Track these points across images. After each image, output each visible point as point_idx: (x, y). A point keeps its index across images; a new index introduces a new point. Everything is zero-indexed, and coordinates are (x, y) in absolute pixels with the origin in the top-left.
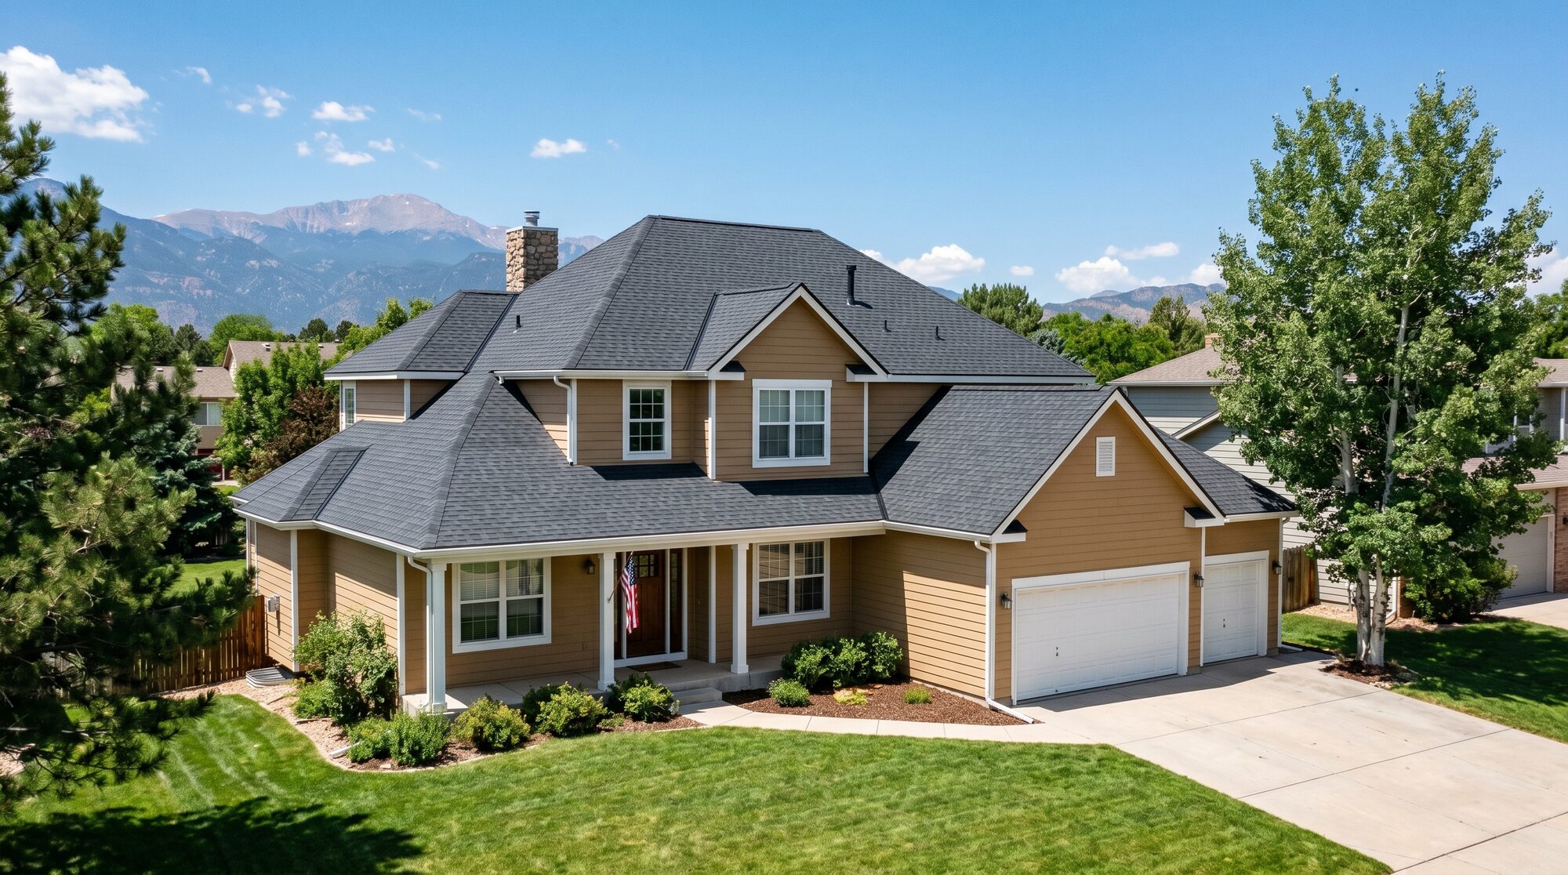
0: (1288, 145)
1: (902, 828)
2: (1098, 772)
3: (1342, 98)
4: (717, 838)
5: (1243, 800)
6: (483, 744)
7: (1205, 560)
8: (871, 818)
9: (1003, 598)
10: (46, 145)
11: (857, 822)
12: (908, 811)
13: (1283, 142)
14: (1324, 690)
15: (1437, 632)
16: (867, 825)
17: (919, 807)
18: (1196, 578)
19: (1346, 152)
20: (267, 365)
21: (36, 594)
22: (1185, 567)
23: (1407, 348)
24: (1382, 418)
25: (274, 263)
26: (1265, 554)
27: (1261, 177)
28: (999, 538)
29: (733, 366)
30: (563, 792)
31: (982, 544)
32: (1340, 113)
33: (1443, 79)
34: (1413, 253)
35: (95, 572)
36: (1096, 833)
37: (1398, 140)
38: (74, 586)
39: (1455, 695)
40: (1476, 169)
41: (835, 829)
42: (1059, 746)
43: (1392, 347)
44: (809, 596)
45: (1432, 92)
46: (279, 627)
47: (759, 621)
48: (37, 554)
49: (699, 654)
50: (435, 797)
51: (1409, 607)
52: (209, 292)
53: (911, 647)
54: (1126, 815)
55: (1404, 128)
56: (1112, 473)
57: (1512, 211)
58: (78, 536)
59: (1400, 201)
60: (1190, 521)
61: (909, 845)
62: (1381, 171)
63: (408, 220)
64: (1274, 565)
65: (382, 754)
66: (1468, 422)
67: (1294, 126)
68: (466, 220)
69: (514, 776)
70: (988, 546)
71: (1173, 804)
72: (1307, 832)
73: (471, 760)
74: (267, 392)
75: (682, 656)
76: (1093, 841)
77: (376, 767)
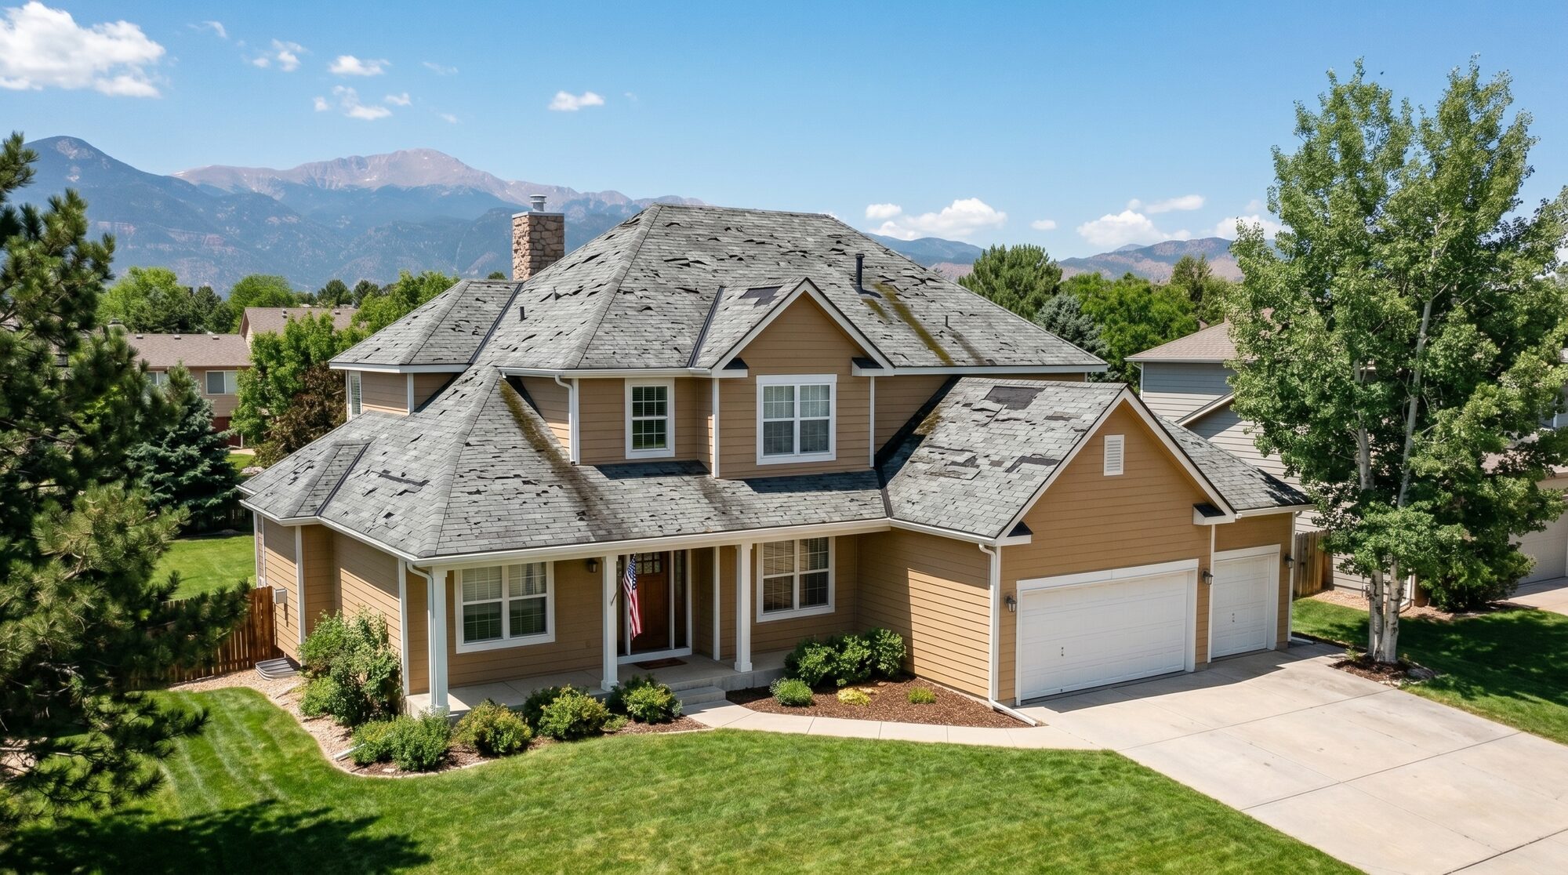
0: (1310, 130)
1: (902, 840)
2: (1100, 781)
3: (1366, 82)
4: (716, 854)
5: (1247, 812)
6: (485, 749)
7: (1215, 556)
8: (869, 831)
9: (1008, 600)
10: (29, 157)
11: (855, 836)
12: (908, 824)
13: (1305, 129)
14: (1332, 688)
15: (1452, 623)
16: (865, 839)
17: (919, 820)
18: (1204, 575)
19: (1370, 139)
20: (281, 335)
21: (27, 622)
22: (1194, 564)
23: (1429, 344)
24: (1401, 412)
25: (294, 220)
26: (1277, 548)
27: (1280, 162)
28: (1005, 541)
29: (737, 363)
30: (564, 800)
31: (986, 547)
32: (1365, 96)
33: (1478, 62)
34: (1438, 244)
35: (84, 598)
36: (1099, 849)
37: (1426, 126)
38: (65, 614)
39: (1468, 695)
40: (1507, 156)
41: (833, 844)
42: (1061, 753)
43: (1413, 341)
44: (814, 591)
45: (1465, 75)
46: (286, 618)
47: (764, 618)
48: (28, 579)
49: (703, 650)
50: (437, 805)
51: (1424, 596)
52: (229, 250)
53: (915, 644)
54: (1129, 829)
55: (1432, 113)
56: (1121, 472)
57: (1544, 201)
58: (68, 560)
59: (1427, 190)
60: (1200, 520)
61: (908, 862)
62: (1407, 159)
63: (426, 176)
64: (1286, 558)
65: (385, 758)
66: (1490, 421)
67: (1316, 110)
68: (485, 174)
69: (516, 783)
70: (993, 549)
71: (1176, 817)
72: (1310, 848)
73: (473, 765)
74: (281, 364)
75: (686, 652)
76: (1092, 857)
77: (380, 772)
